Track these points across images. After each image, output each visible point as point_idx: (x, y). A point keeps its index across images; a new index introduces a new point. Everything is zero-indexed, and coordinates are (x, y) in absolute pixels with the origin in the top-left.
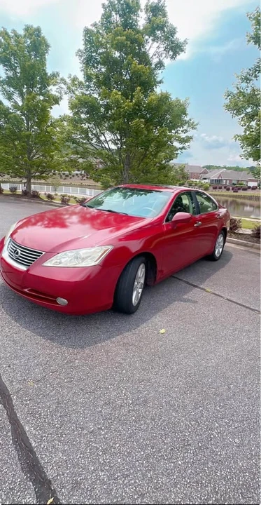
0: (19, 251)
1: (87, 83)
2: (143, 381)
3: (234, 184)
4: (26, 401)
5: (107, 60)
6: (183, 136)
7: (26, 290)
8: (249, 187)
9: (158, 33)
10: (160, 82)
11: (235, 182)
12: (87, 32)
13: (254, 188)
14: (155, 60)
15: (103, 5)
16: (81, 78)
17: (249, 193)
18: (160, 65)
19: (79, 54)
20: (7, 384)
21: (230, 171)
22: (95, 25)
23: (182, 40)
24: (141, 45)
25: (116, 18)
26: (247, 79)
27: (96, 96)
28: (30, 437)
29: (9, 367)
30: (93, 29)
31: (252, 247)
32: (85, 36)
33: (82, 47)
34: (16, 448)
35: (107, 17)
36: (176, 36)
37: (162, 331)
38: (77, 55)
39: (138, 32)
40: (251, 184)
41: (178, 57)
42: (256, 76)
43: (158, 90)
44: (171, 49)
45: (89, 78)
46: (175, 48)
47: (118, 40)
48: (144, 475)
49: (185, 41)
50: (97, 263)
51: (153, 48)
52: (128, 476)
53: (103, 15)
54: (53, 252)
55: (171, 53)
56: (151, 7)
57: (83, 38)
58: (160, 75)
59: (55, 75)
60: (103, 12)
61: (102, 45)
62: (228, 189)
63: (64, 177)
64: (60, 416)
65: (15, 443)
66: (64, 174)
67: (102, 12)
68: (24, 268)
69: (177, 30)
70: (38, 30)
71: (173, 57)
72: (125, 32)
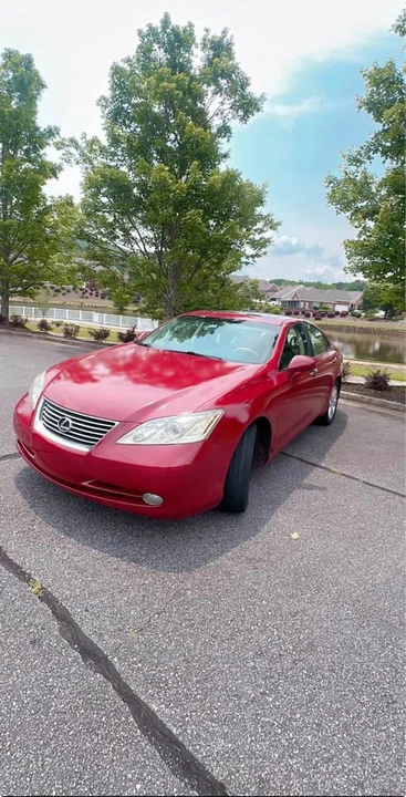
0: (71, 422)
1: (113, 149)
2: (296, 614)
3: (316, 308)
4: (135, 663)
5: (144, 116)
6: (257, 237)
7: (85, 484)
8: (337, 313)
9: (223, 82)
10: (225, 156)
11: (318, 306)
12: (116, 71)
13: (344, 315)
14: (216, 123)
15: (140, 32)
17: (338, 321)
18: (225, 130)
19: (103, 103)
20: (94, 639)
21: (309, 288)
22: (128, 61)
23: (258, 96)
24: (199, 97)
25: (160, 54)
26: (356, 161)
27: (124, 169)
28: (165, 720)
29: (87, 610)
30: (126, 66)
31: (369, 402)
32: (112, 77)
33: (108, 94)
34: (150, 740)
35: (145, 51)
36: (249, 89)
37: (295, 536)
38: (98, 104)
39: (193, 78)
40: (340, 308)
41: (252, 119)
42: (369, 158)
43: (222, 167)
44: (241, 107)
45: (115, 141)
46: (247, 107)
47: (163, 88)
48: (353, 756)
49: (262, 96)
50: (201, 439)
51: (215, 105)
52: (331, 759)
53: (139, 47)
54: (131, 422)
55: (241, 113)
56: (212, 42)
57: (109, 79)
58: (224, 145)
59: (51, 132)
60: (140, 43)
61: (139, 93)
62: (308, 316)
63: (52, 292)
64: (198, 682)
65: (145, 732)
66: (52, 288)
67: (137, 41)
68: (83, 449)
69: (250, 81)
70: (28, 61)
71: (244, 119)
72: (175, 77)
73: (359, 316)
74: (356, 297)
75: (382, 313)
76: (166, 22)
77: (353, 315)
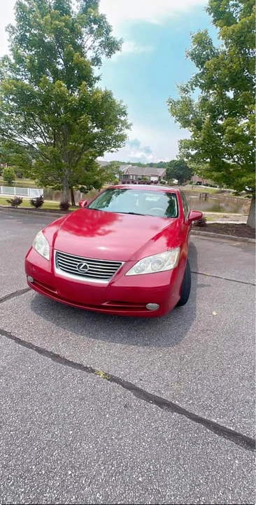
0: (88, 265)
1: (18, 66)
3: (140, 179)
6: (118, 134)
7: (105, 304)
8: (152, 182)
9: (95, 27)
10: (98, 79)
11: (141, 177)
12: (20, 6)
13: (156, 183)
14: (90, 55)
16: (12, 58)
18: (97, 61)
19: (10, 29)
20: (157, 394)
21: (134, 167)
23: (118, 39)
24: (79, 35)
26: (185, 91)
27: (27, 82)
28: (224, 425)
30: (26, 4)
32: (17, 10)
33: (15, 24)
36: (111, 34)
38: (6, 30)
39: (74, 21)
40: (154, 179)
41: (113, 56)
42: (193, 89)
43: (97, 86)
44: (107, 46)
45: (19, 60)
46: (111, 46)
47: (55, 25)
49: (121, 40)
50: (176, 265)
51: (90, 44)
54: (132, 261)
55: (107, 50)
57: (15, 11)
58: (96, 71)
61: (38, 26)
62: (136, 184)
69: (112, 29)
71: (109, 54)
72: (63, 18)
73: (164, 183)
74: (162, 172)
75: (176, 181)
77: (161, 183)
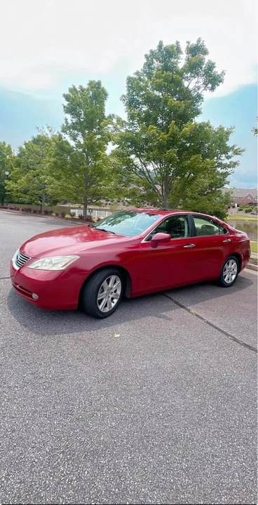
1: (131, 122)
5: (149, 100)
7: (18, 287)
10: (199, 113)
12: (130, 80)
15: (146, 55)
16: (125, 117)
18: (199, 97)
19: (123, 98)
22: (137, 73)
23: (219, 73)
24: (179, 84)
25: (156, 64)
30: (136, 76)
32: (128, 83)
33: (125, 93)
35: (149, 65)
37: (116, 336)
38: (121, 100)
39: (177, 72)
41: (218, 89)
43: (198, 120)
44: (210, 82)
45: (132, 117)
46: (213, 81)
49: (223, 72)
50: (62, 269)
51: (192, 84)
53: (145, 64)
54: (36, 258)
55: (210, 85)
56: (191, 48)
57: (126, 85)
59: (111, 117)
60: (146, 61)
61: (142, 89)
67: (145, 61)
69: (216, 65)
70: (99, 83)
71: (212, 89)
72: (163, 75)
76: (160, 46)
